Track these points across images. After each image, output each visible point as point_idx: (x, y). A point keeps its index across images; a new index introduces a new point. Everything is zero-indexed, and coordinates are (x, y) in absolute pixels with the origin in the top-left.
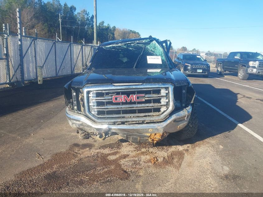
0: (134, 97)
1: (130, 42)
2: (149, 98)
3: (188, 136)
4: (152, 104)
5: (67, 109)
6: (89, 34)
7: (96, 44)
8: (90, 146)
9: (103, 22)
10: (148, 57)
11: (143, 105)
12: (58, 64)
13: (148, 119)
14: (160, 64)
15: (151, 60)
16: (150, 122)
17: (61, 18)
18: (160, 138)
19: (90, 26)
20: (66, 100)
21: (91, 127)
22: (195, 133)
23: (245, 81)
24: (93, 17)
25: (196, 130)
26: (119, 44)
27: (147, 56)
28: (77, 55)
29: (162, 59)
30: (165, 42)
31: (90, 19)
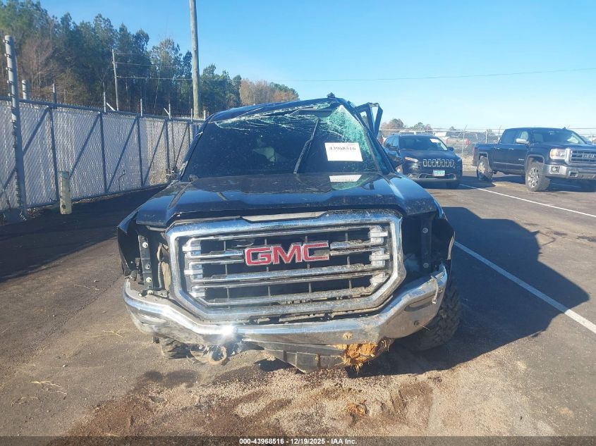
0: (301, 251)
1: (281, 111)
2: (341, 253)
3: (436, 342)
4: (348, 266)
5: (128, 283)
6: (182, 96)
7: (198, 116)
8: (188, 378)
9: (213, 67)
10: (328, 146)
11: (325, 270)
12: (110, 167)
13: (339, 307)
14: (360, 162)
15: (334, 152)
16: (344, 313)
17: (116, 60)
18: (372, 355)
19: (184, 76)
20: (123, 260)
21: (189, 331)
22: (453, 332)
23: (543, 194)
24: (188, 56)
25: (457, 324)
26: (256, 115)
27: (326, 144)
28: (155, 144)
29: (361, 149)
30: (367, 107)
31: (182, 59)
